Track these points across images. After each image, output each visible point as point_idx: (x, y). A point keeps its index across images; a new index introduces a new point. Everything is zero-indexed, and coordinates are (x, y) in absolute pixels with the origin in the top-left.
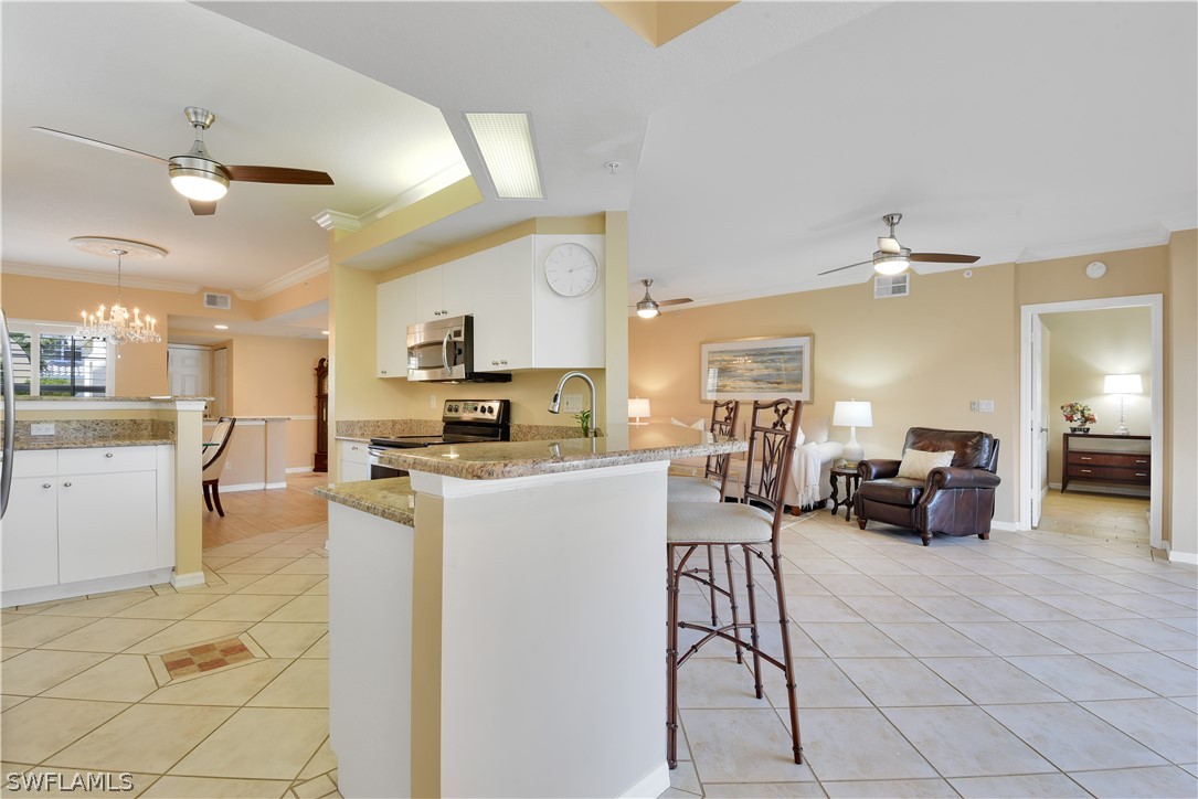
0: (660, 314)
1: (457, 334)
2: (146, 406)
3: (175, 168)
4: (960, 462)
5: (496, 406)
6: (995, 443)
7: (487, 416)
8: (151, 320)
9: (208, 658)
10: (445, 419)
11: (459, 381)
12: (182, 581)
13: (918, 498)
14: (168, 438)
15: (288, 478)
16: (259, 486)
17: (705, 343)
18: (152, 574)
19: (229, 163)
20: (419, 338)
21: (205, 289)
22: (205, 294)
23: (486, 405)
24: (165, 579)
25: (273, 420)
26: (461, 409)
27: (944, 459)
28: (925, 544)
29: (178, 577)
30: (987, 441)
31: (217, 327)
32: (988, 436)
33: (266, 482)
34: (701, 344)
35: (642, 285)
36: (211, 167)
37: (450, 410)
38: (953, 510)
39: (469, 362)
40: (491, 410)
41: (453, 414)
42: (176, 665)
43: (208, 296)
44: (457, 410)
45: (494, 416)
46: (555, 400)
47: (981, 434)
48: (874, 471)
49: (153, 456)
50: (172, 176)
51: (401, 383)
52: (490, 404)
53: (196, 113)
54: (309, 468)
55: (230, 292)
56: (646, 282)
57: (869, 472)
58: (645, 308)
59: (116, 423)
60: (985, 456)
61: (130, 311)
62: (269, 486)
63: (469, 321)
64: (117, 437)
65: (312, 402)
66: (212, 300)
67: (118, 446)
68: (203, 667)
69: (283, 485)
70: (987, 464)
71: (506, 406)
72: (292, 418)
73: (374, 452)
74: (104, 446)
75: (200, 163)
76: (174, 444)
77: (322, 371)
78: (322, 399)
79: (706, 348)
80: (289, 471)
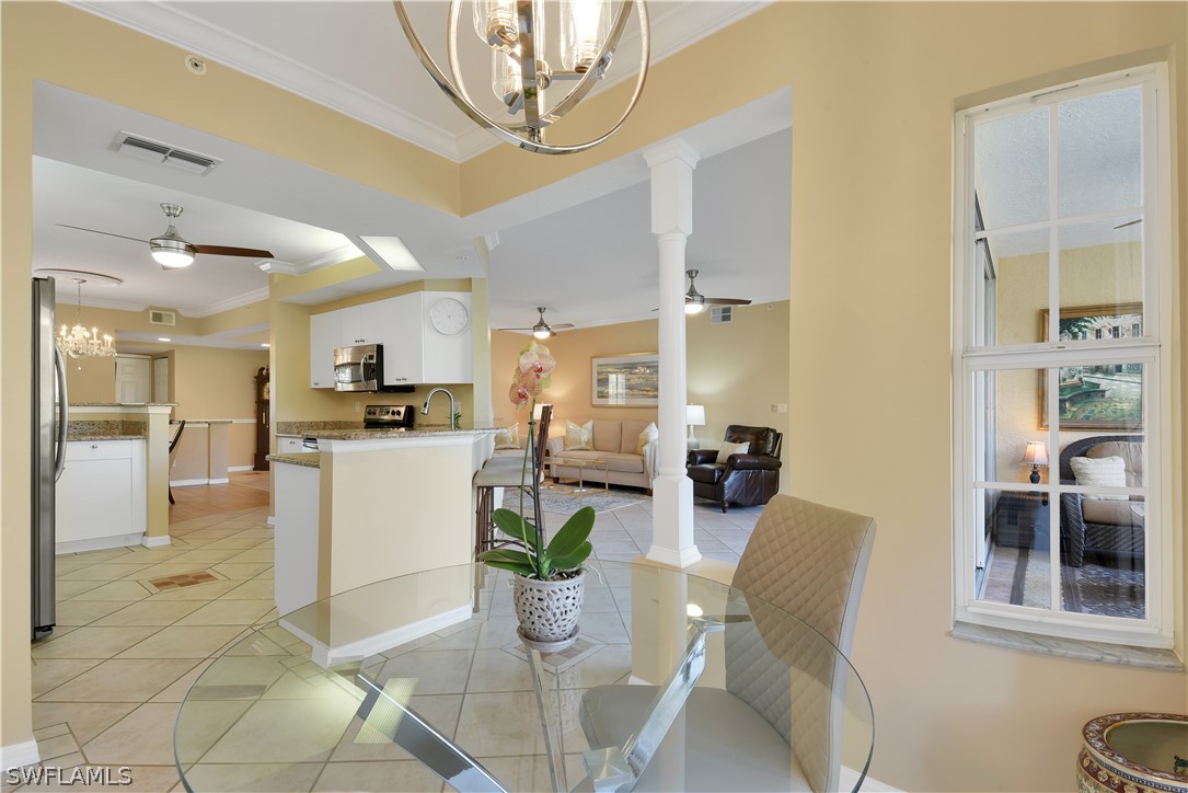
0: (553, 334)
1: (371, 357)
2: (118, 410)
3: (156, 247)
4: (753, 451)
5: (402, 410)
6: (778, 436)
7: (397, 417)
8: (108, 338)
9: (185, 581)
10: (365, 420)
11: (375, 392)
12: (152, 542)
13: (719, 477)
14: (140, 434)
15: (230, 475)
16: (205, 481)
17: (595, 357)
18: (127, 537)
19: (195, 243)
20: (345, 358)
21: (151, 308)
22: (151, 312)
23: (396, 409)
24: (137, 542)
25: (216, 423)
26: (377, 413)
27: (743, 449)
28: (724, 512)
29: (149, 539)
30: (772, 434)
31: (161, 339)
32: (772, 430)
33: (209, 477)
34: (592, 358)
35: (537, 311)
36: (182, 245)
37: (369, 413)
38: (743, 486)
39: (380, 378)
40: (399, 413)
41: (371, 417)
42: (162, 584)
43: (154, 314)
44: (374, 413)
45: (401, 418)
46: (425, 406)
47: (768, 430)
48: (699, 458)
49: (130, 448)
50: (154, 251)
51: (330, 393)
52: (400, 409)
53: (169, 208)
54: (250, 468)
55: (175, 311)
56: (540, 310)
57: (696, 458)
58: (539, 330)
59: (93, 424)
60: (771, 445)
61: (89, 329)
62: (212, 482)
63: (380, 348)
64: (94, 434)
65: (251, 406)
66: (158, 317)
67: (102, 440)
68: (181, 585)
69: (226, 480)
70: (773, 451)
71: (410, 411)
72: (234, 421)
73: (308, 444)
74: (91, 440)
75: (174, 243)
76: (146, 438)
77: (262, 379)
78: (262, 405)
79: (596, 361)
80: (230, 469)
